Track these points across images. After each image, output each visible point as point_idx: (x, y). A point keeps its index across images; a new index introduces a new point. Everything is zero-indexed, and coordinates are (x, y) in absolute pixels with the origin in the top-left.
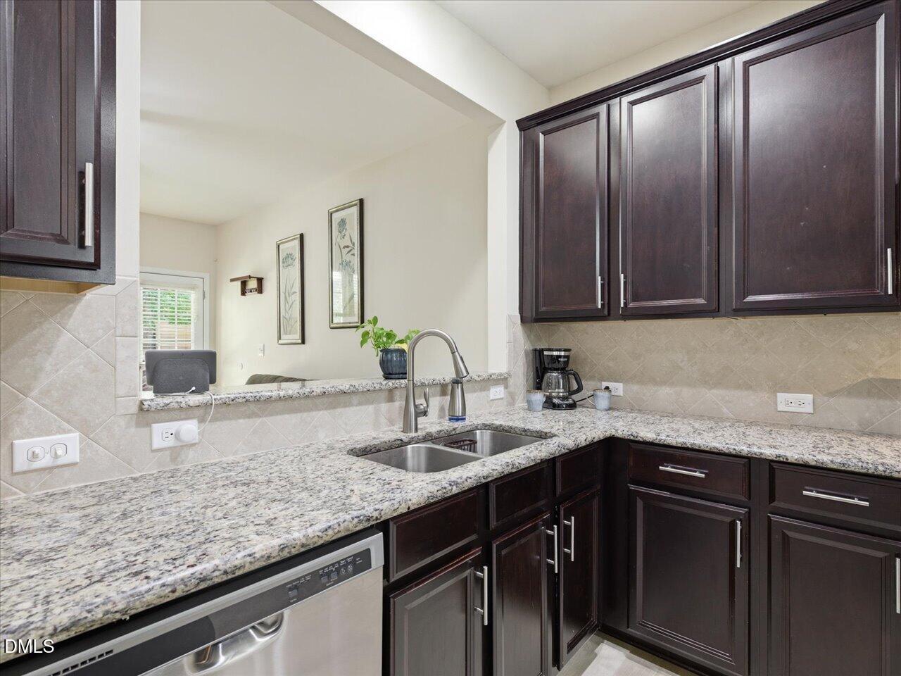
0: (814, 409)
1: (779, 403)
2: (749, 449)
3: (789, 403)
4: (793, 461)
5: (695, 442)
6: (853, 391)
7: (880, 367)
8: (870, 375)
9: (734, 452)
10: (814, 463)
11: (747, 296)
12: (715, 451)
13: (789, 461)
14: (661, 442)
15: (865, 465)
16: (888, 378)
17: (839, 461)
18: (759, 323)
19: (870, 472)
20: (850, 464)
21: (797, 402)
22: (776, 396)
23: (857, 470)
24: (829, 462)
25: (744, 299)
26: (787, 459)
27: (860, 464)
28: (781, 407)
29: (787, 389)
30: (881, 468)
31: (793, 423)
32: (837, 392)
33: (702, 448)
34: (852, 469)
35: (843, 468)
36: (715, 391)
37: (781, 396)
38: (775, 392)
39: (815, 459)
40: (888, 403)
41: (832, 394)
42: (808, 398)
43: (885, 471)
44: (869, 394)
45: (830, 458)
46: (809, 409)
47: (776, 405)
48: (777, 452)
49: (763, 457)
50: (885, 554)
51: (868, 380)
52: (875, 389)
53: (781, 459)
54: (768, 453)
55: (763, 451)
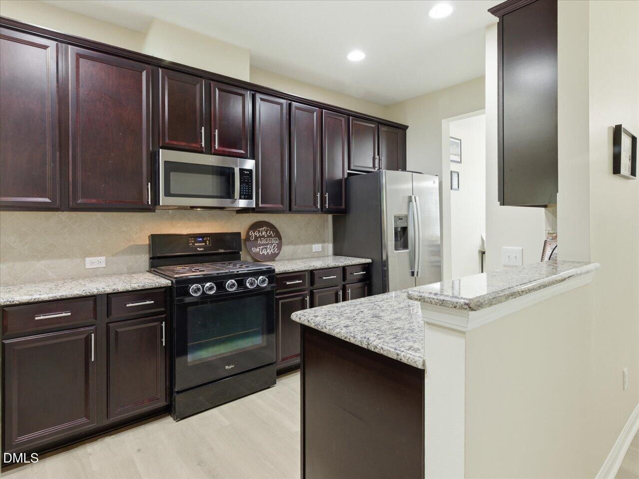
0: (106, 265)
1: (86, 264)
2: (97, 290)
3: (92, 263)
4: (122, 291)
5: (63, 294)
6: (125, 252)
7: (136, 239)
8: (132, 243)
9: (89, 294)
10: (131, 289)
13: (120, 291)
14: (36, 300)
16: (139, 244)
17: (141, 285)
19: (153, 287)
20: (146, 285)
21: (96, 262)
22: (85, 260)
23: (149, 288)
24: (137, 287)
25: (78, 201)
26: (118, 290)
27: (150, 284)
28: (88, 266)
29: (91, 255)
30: (157, 284)
31: (94, 275)
32: (117, 253)
33: (69, 296)
34: (147, 287)
35: (144, 288)
36: (43, 262)
37: (88, 260)
38: (84, 258)
39: (131, 287)
40: (139, 256)
41: (114, 255)
42: (103, 259)
43: (159, 285)
44: (132, 253)
45: (137, 285)
46: (103, 265)
47: (85, 266)
48: (113, 288)
49: (106, 292)
50: (158, 322)
51: (131, 246)
52: (134, 250)
53: (115, 291)
54: (109, 290)
55: (105, 290)
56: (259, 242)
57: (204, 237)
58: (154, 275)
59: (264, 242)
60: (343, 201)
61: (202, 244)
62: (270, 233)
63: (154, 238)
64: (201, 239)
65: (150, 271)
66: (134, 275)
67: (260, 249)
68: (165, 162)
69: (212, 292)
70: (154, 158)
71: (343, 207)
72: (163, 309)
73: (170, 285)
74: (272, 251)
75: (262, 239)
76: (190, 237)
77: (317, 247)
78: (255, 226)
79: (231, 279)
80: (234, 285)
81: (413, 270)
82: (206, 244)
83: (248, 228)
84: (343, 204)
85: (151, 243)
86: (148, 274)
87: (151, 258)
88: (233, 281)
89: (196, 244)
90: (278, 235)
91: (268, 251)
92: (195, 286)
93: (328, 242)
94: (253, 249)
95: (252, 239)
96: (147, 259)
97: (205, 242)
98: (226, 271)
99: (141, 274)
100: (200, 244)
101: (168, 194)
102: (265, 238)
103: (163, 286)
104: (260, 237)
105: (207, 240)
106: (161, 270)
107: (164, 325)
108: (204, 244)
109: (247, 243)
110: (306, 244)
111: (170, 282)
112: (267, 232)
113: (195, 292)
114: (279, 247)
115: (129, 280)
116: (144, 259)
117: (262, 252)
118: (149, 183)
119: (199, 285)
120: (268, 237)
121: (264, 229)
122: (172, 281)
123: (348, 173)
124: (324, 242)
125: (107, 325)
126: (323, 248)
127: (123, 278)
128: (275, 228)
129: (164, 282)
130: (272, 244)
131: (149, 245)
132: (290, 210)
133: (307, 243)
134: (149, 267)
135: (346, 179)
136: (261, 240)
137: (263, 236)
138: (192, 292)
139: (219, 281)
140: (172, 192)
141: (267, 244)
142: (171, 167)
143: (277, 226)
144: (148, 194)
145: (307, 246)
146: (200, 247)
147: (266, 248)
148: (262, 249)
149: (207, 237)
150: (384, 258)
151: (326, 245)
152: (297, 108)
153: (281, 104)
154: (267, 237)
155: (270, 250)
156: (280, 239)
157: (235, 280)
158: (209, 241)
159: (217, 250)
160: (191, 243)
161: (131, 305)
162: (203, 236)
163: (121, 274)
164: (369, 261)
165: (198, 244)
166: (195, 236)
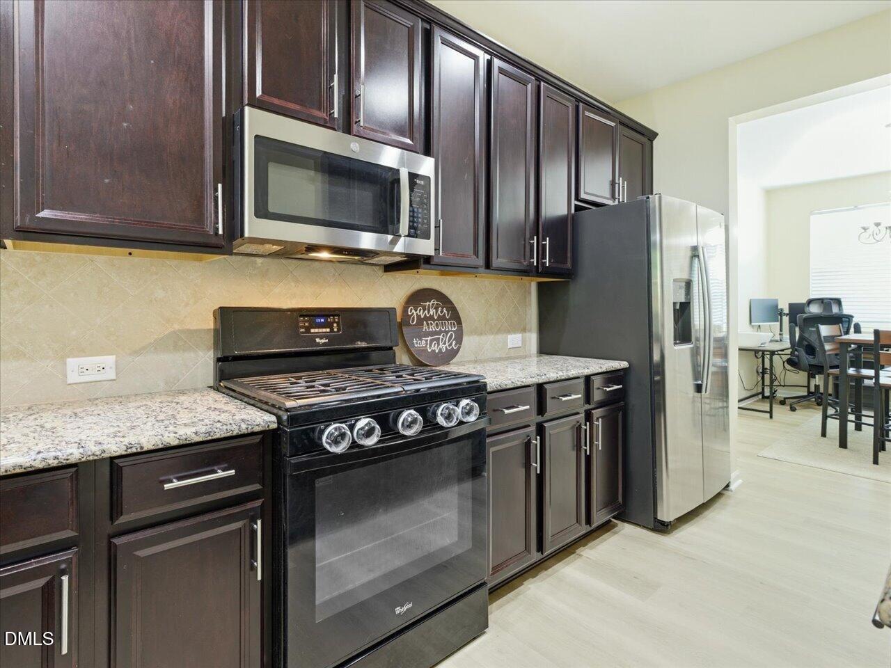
0: (117, 374)
1: (69, 373)
2: (81, 450)
3: (83, 370)
4: (151, 447)
6: (160, 345)
7: (185, 317)
8: (177, 327)
9: (54, 463)
10: (176, 443)
11: (43, 210)
12: (18, 471)
13: (145, 449)
15: (229, 427)
16: (192, 328)
17: (203, 430)
18: (38, 258)
19: (235, 433)
20: (216, 430)
22: (65, 364)
23: (223, 436)
24: (194, 435)
25: (38, 212)
26: (142, 448)
27: (225, 427)
28: (73, 377)
29: (81, 352)
31: (90, 397)
32: (144, 348)
34: (218, 436)
35: (210, 438)
37: (72, 363)
38: (63, 358)
39: (177, 435)
40: (192, 355)
41: (137, 353)
42: (110, 360)
43: (247, 428)
44: (176, 348)
45: (194, 430)
46: (111, 374)
47: (65, 376)
48: (126, 441)
49: (106, 455)
50: (245, 521)
51: (174, 332)
52: (180, 341)
53: (134, 450)
54: (114, 448)
55: (104, 447)
56: (425, 328)
57: (329, 316)
58: (227, 399)
59: (433, 328)
60: (569, 255)
61: (324, 330)
62: (442, 312)
63: (226, 316)
64: (322, 320)
65: (216, 389)
66: (182, 398)
67: (427, 341)
68: (257, 137)
69: (371, 442)
70: (230, 130)
71: (569, 265)
72: (257, 487)
73: (275, 426)
74: (447, 345)
75: (429, 322)
76: (301, 316)
77: (514, 339)
78: (418, 297)
79: (409, 408)
80: (414, 421)
81: (700, 382)
82: (332, 330)
83: (405, 300)
84: (569, 260)
85: (219, 326)
86: (213, 394)
87: (219, 360)
88: (412, 412)
89: (312, 331)
90: (456, 317)
91: (441, 346)
92: (336, 429)
93: (530, 331)
94: (415, 341)
95: (413, 322)
96: (211, 363)
97: (330, 326)
98: (396, 390)
99: (197, 396)
100: (320, 330)
101: (262, 212)
102: (434, 320)
103: (257, 429)
104: (427, 319)
105: (335, 322)
106: (241, 385)
107: (258, 526)
108: (328, 330)
109: (405, 330)
110: (497, 333)
111: (274, 418)
112: (437, 309)
113: (336, 442)
114: (459, 340)
115: (171, 412)
116: (204, 362)
117: (430, 346)
118: (220, 186)
119: (344, 425)
120: (440, 318)
121: (433, 304)
122: (279, 418)
123: (575, 205)
124: (524, 330)
125: (110, 543)
126: (524, 341)
127: (155, 404)
128: (451, 302)
129: (261, 420)
130: (447, 332)
131: (216, 331)
132: (488, 265)
133: (499, 331)
134: (215, 380)
135: (573, 216)
136: (428, 324)
137: (431, 318)
138: (327, 443)
139: (384, 412)
140: (272, 208)
141: (439, 333)
142: (270, 149)
143: (453, 298)
144: (216, 213)
145: (500, 337)
146: (321, 337)
147: (437, 340)
148: (432, 341)
149: (333, 316)
150: (656, 357)
151: (528, 334)
152: (501, 71)
153: (475, 57)
154: (438, 320)
155: (445, 344)
156: (459, 323)
157: (415, 410)
158: (338, 323)
159: (353, 342)
160: (302, 327)
161: (176, 484)
162: (326, 313)
163: (152, 395)
164: (624, 364)
165: (316, 330)
166: (312, 315)
